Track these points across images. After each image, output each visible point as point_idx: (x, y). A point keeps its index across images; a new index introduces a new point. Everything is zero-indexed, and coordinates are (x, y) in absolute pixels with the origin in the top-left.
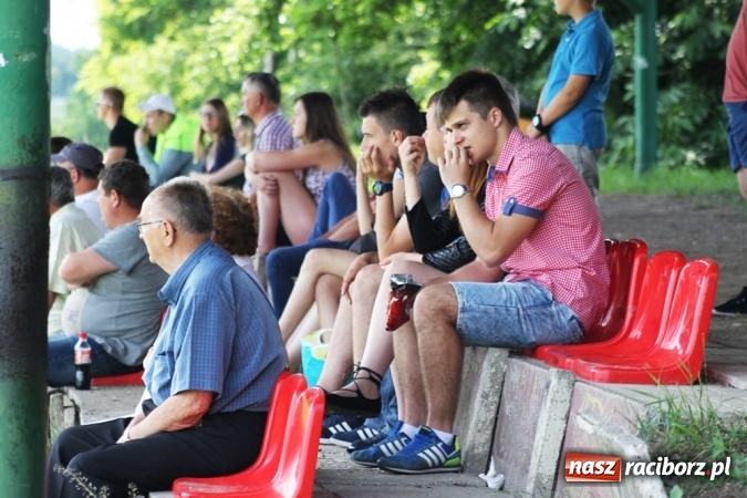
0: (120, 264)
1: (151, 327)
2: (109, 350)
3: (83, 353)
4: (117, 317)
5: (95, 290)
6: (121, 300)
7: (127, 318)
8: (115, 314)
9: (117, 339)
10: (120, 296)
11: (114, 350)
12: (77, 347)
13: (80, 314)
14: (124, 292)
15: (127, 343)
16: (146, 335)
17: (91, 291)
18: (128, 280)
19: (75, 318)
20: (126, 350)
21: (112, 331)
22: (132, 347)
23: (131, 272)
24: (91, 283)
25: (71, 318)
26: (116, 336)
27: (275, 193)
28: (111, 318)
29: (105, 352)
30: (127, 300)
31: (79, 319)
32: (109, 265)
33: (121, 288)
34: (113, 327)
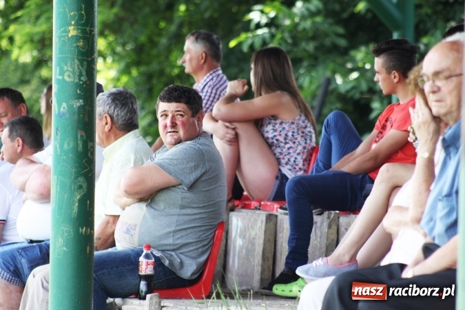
0: (182, 178)
1: (206, 242)
2: (167, 263)
3: (148, 264)
4: (175, 232)
5: (153, 205)
6: (179, 215)
7: (184, 233)
8: (173, 229)
9: (173, 253)
10: (178, 211)
11: (171, 263)
12: (142, 259)
13: (138, 228)
14: (183, 207)
15: (182, 256)
16: (200, 250)
17: (149, 205)
18: (188, 195)
19: (132, 232)
20: (182, 263)
21: (170, 245)
22: (187, 261)
23: (191, 187)
24: (148, 197)
25: (128, 231)
26: (173, 250)
27: (235, 141)
28: (169, 233)
29: (163, 265)
30: (186, 215)
31: (136, 233)
32: (171, 179)
33: (180, 203)
34: (170, 241)
